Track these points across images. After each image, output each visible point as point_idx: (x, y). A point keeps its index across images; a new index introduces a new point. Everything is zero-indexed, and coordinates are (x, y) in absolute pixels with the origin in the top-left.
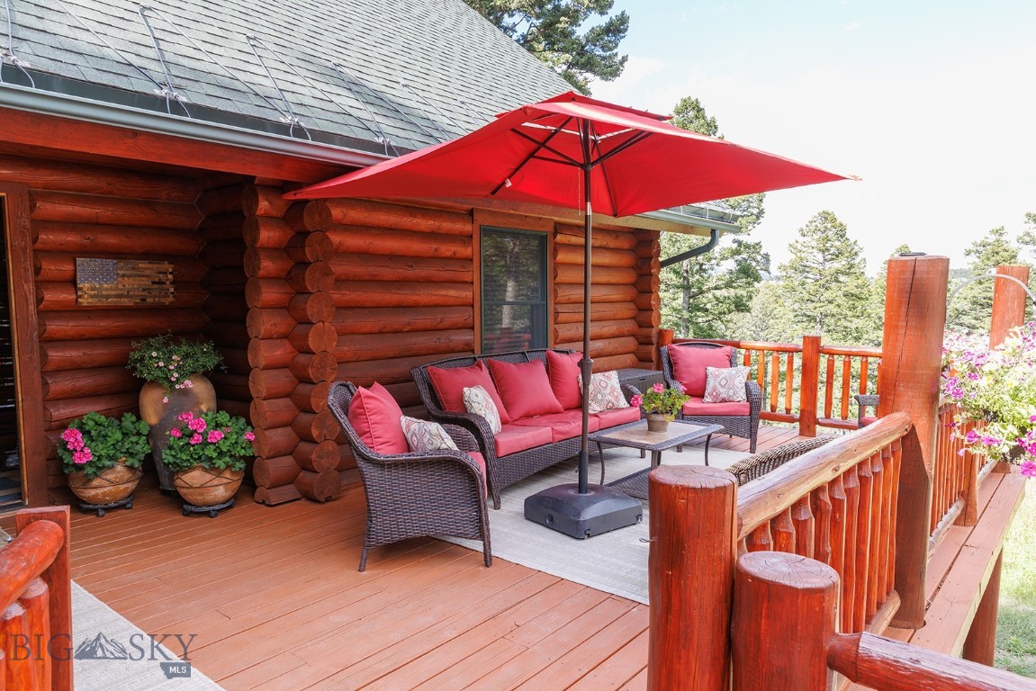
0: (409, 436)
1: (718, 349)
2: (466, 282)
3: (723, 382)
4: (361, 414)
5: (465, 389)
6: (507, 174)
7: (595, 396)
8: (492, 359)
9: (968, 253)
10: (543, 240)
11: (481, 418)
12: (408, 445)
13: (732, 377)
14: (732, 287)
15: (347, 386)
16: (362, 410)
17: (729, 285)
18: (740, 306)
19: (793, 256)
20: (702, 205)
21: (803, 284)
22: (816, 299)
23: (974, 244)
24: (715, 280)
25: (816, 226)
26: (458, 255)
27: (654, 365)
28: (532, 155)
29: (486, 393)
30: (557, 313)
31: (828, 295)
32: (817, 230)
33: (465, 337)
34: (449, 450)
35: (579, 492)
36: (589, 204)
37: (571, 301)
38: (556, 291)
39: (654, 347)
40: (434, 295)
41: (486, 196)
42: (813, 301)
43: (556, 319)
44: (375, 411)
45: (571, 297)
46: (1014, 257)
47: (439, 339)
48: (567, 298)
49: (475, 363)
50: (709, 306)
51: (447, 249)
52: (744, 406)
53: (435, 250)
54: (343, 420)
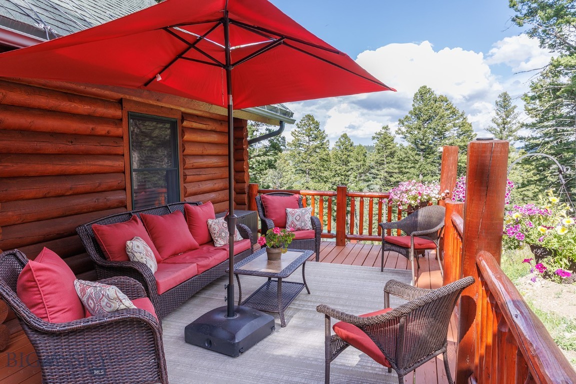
0: (84, 299)
1: (291, 197)
2: (118, 155)
3: (298, 218)
4: (32, 287)
5: (128, 242)
6: (158, 70)
7: (220, 234)
8: (144, 213)
9: (374, 138)
10: (174, 125)
11: (143, 265)
12: (83, 306)
13: (303, 214)
14: (266, 155)
15: (14, 255)
16: (33, 283)
17: (265, 154)
18: (271, 165)
19: (294, 138)
20: (276, 105)
21: (299, 153)
22: (306, 161)
23: (376, 134)
24: (257, 151)
25: (305, 123)
26: (111, 134)
27: (246, 207)
28: (180, 56)
29: (145, 243)
30: (185, 175)
31: (311, 159)
32: (305, 124)
33: (119, 196)
34: (127, 310)
35: (228, 316)
36: (231, 96)
37: (194, 167)
38: (184, 160)
39: (246, 196)
40: (93, 165)
41: (139, 87)
42: (304, 162)
43: (185, 179)
44: (47, 282)
45: (194, 164)
46: (393, 140)
47: (97, 199)
48: (192, 165)
49: (130, 218)
50: (254, 166)
51: (102, 129)
52: (312, 232)
53: (92, 129)
54: (12, 298)
